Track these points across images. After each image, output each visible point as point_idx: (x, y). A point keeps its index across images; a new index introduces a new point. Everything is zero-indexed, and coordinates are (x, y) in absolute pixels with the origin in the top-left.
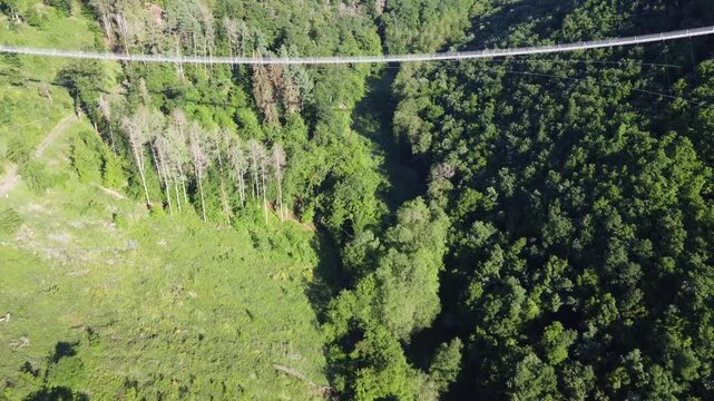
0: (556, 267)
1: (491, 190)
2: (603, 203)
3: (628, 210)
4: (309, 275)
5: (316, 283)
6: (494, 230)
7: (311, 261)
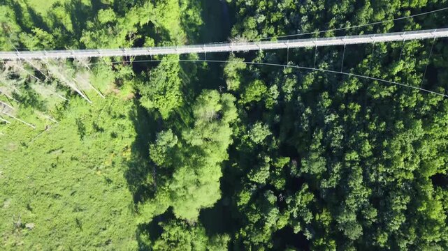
0: (304, 198)
1: (274, 88)
2: (354, 155)
3: (372, 172)
4: (128, 155)
5: (133, 162)
6: (269, 133)
7: (130, 136)
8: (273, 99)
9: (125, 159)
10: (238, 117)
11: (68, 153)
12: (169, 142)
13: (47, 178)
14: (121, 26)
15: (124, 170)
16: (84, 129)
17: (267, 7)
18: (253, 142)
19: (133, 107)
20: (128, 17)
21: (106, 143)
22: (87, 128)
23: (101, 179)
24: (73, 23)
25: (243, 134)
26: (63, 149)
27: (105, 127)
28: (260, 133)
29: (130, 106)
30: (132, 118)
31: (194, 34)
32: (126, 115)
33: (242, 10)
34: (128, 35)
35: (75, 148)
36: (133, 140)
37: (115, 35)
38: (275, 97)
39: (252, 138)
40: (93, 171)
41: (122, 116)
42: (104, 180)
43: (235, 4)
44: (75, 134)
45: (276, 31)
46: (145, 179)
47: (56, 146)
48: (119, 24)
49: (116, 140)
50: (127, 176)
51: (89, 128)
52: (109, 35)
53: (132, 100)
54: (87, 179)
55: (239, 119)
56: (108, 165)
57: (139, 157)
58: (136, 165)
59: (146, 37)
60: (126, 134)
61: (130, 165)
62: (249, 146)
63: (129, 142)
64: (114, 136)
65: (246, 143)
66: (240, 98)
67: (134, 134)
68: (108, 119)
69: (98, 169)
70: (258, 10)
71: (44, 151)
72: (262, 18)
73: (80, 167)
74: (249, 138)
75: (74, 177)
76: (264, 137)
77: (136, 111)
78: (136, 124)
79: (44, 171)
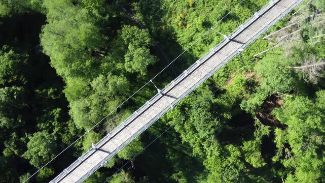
10: (82, 146)
12: (131, 58)
14: (308, 155)
20: (311, 174)
21: (207, 9)
25: (62, 131)
34: (290, 149)
37: (305, 137)
39: (46, 134)
48: (313, 157)
49: (200, 23)
52: (311, 130)
59: (264, 164)
64: (207, 25)
65: (50, 123)
74: (51, 132)
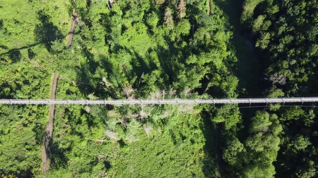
1: (312, 112)
4: (202, 154)
5: (206, 160)
6: (310, 144)
7: (202, 142)
8: (310, 119)
9: (201, 158)
10: (283, 131)
11: (168, 155)
12: (238, 148)
13: (159, 173)
15: (202, 166)
16: (175, 137)
17: (295, 53)
18: (296, 149)
19: (201, 120)
21: (189, 147)
22: (176, 136)
23: (189, 173)
24: (160, 61)
25: (287, 143)
26: (165, 152)
27: (186, 135)
28: (303, 143)
29: (199, 119)
30: (201, 128)
31: (233, 68)
32: (197, 126)
33: (276, 55)
35: (172, 151)
36: (204, 144)
38: (311, 118)
39: (296, 146)
40: (184, 167)
41: (195, 128)
42: (191, 174)
43: (269, 50)
44: (170, 141)
45: (306, 71)
46: (214, 173)
47: (160, 150)
50: (204, 171)
51: (178, 137)
53: (199, 115)
54: (181, 173)
55: (283, 133)
56: (192, 162)
57: (209, 156)
58: (207, 162)
60: (199, 140)
61: (204, 162)
62: (294, 152)
63: (202, 146)
64: (192, 142)
65: (291, 150)
66: (281, 117)
67: (204, 140)
68: (187, 129)
69: (186, 167)
70: (288, 55)
71: (155, 154)
72: (294, 62)
73: (177, 165)
74: (293, 146)
75: (173, 172)
76: (306, 146)
77: (203, 123)
78: (204, 132)
79: (156, 168)
